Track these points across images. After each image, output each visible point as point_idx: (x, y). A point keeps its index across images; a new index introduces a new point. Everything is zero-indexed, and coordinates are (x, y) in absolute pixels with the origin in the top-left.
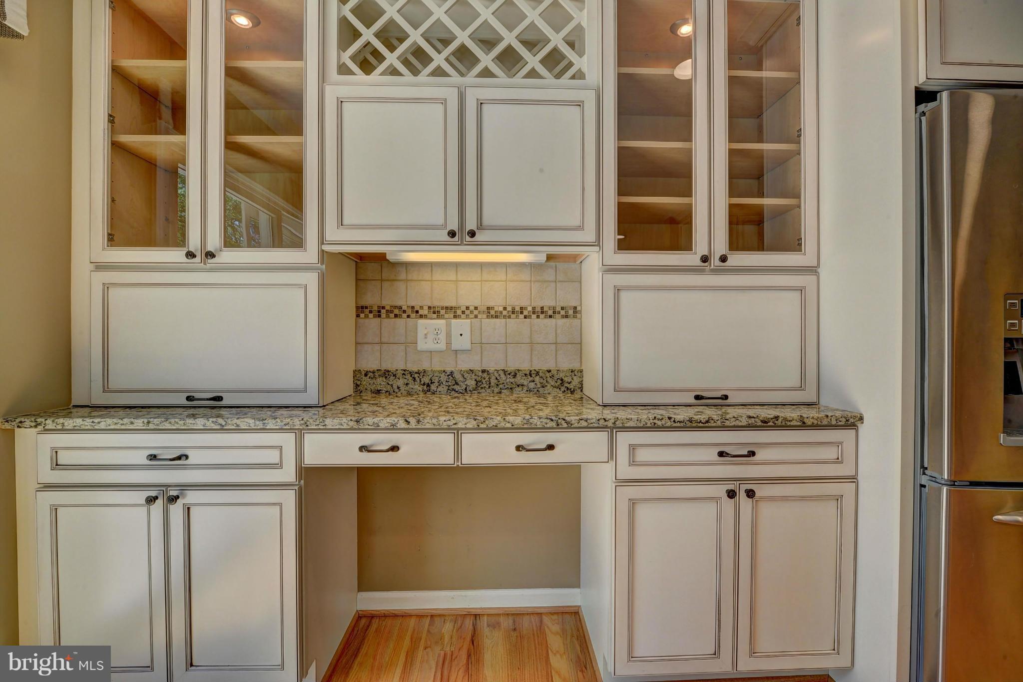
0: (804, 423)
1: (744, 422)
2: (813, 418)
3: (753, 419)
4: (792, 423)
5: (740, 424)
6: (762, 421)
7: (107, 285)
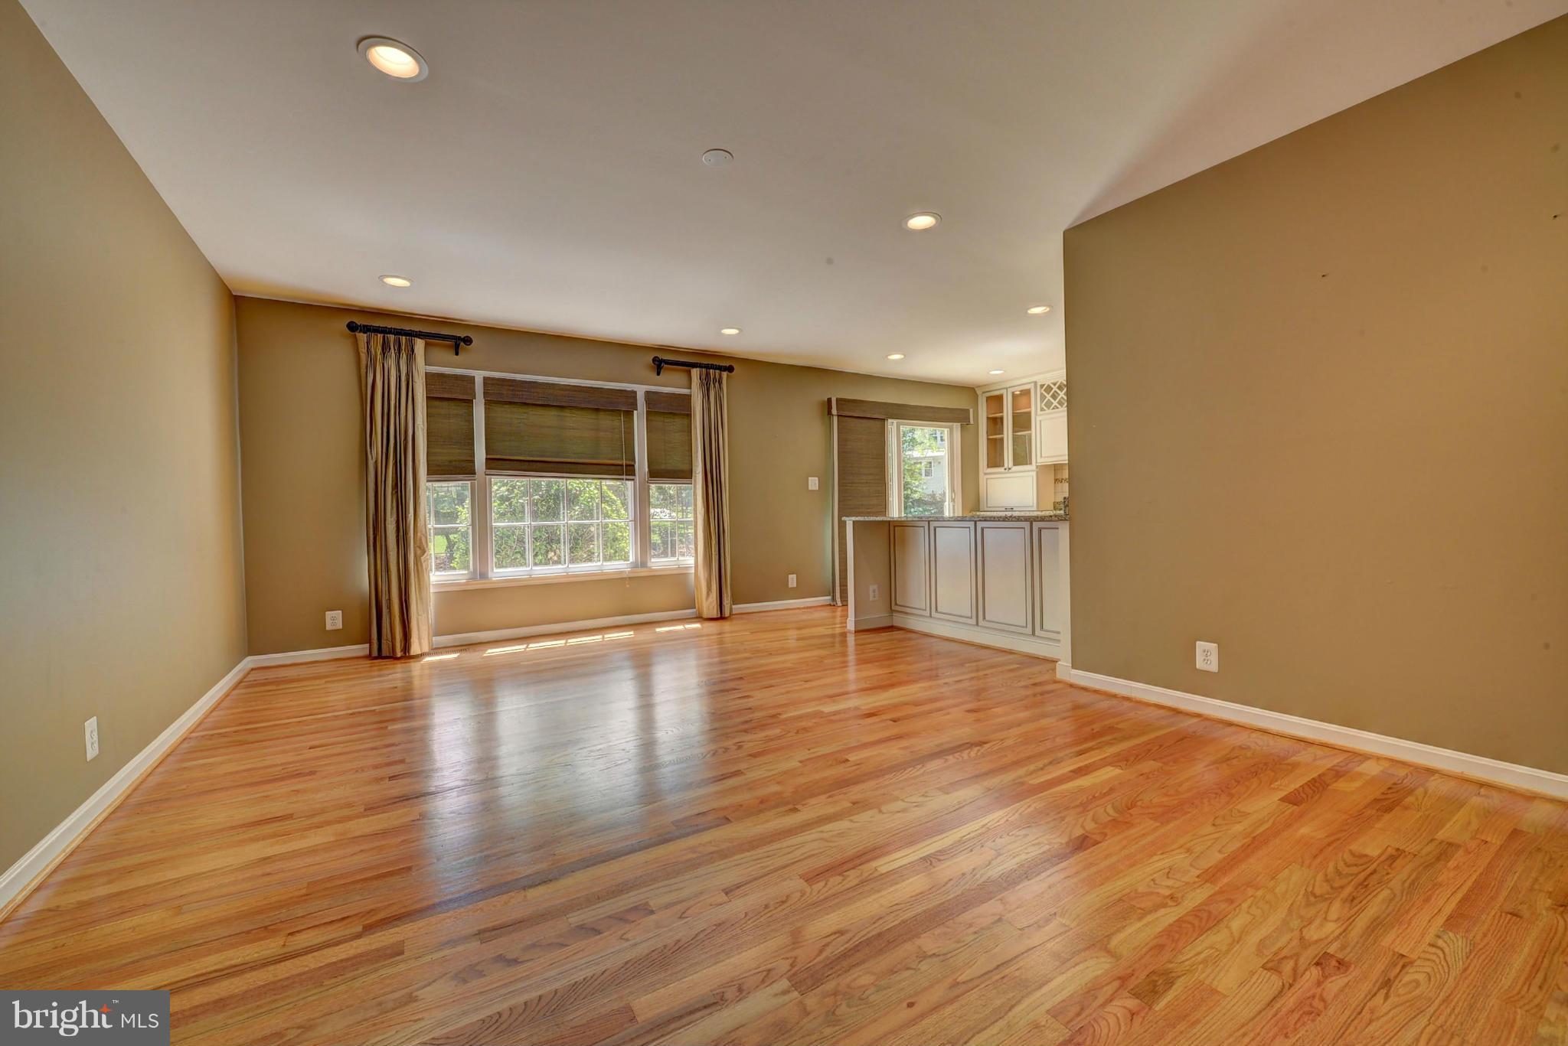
7: (987, 479)
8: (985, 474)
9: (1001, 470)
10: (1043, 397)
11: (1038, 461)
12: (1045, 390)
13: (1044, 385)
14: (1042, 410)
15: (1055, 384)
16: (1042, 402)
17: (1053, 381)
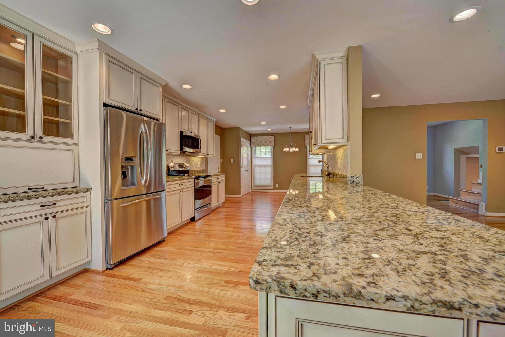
0: (73, 192)
1: (51, 194)
2: (76, 190)
3: (55, 193)
4: (69, 192)
5: (49, 195)
6: (58, 193)
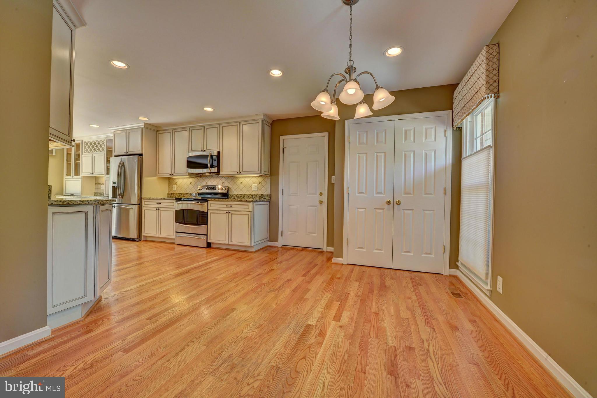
7: (66, 181)
8: (66, 178)
9: (69, 177)
10: (85, 147)
11: (82, 174)
12: (86, 144)
13: (85, 142)
14: (85, 152)
15: (89, 142)
16: (85, 149)
17: (88, 141)
